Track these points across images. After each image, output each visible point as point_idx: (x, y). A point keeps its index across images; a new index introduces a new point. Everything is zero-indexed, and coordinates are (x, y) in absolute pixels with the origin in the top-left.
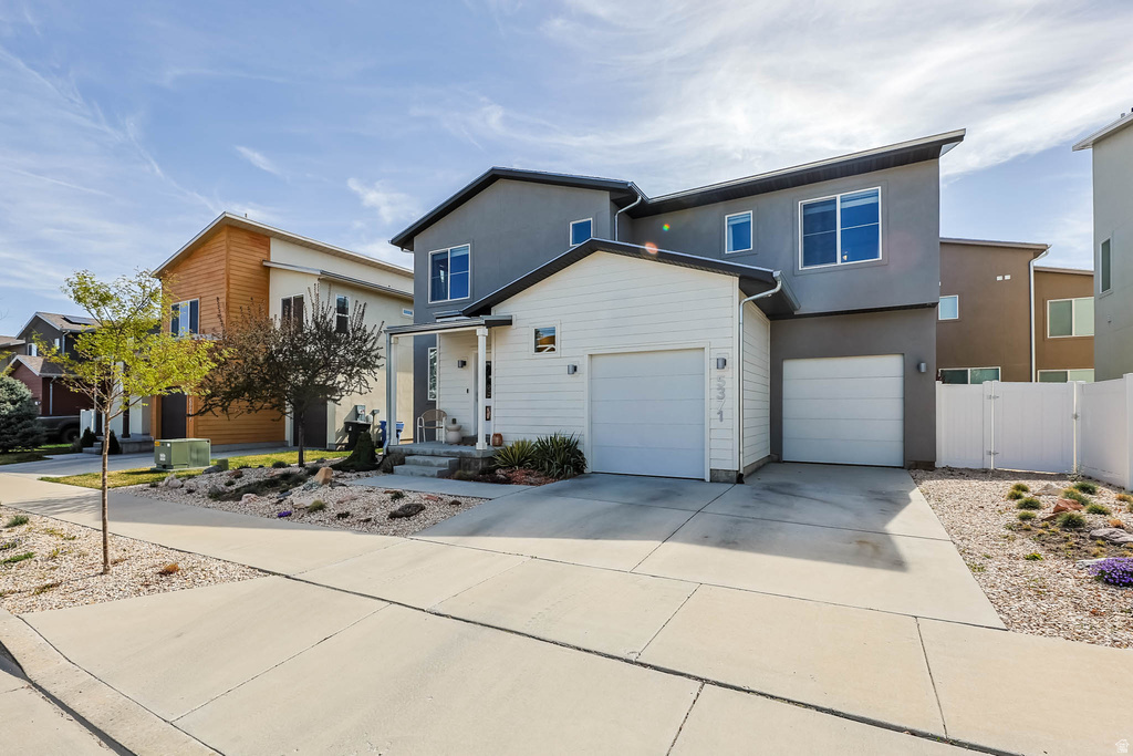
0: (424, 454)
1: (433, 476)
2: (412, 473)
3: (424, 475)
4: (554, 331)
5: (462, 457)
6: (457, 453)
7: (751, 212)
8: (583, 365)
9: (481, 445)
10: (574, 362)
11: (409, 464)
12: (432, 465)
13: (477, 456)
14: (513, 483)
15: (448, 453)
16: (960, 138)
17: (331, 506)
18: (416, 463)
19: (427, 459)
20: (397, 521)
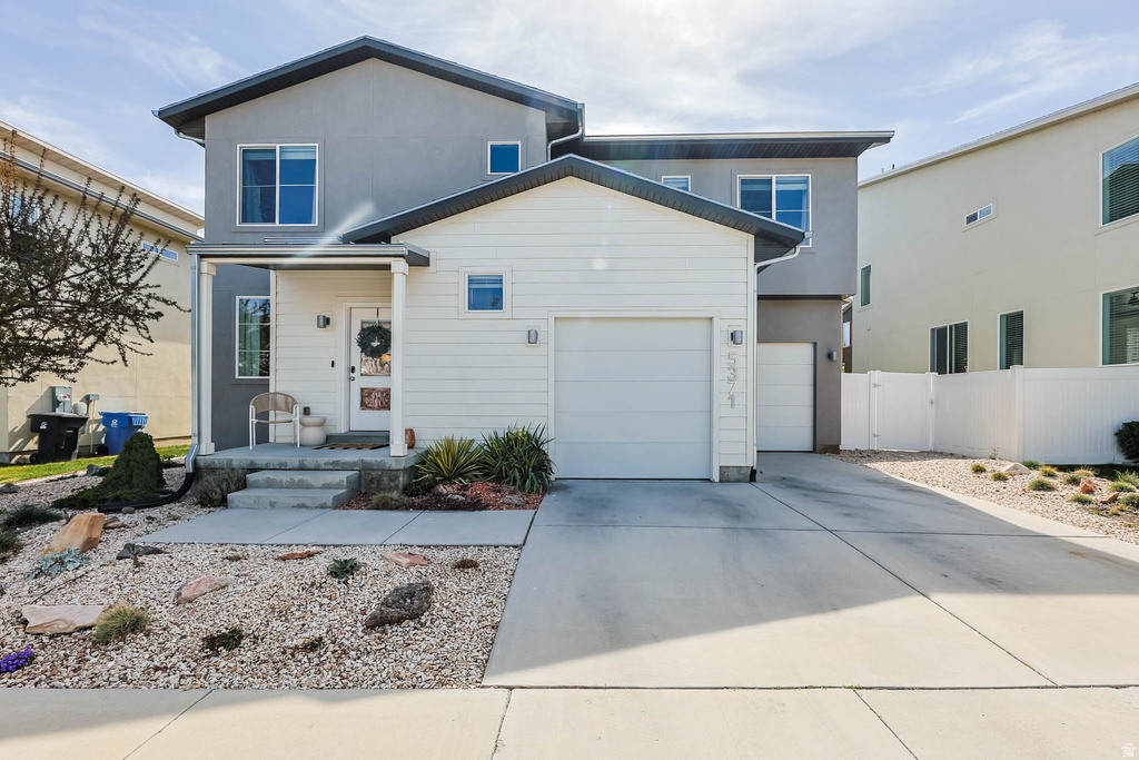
0: (282, 468)
1: (323, 507)
2: (272, 505)
3: (303, 506)
4: (501, 282)
5: (365, 469)
6: (355, 463)
7: (689, 177)
8: (546, 329)
9: (398, 447)
10: (533, 325)
11: (257, 485)
12: (309, 487)
13: (394, 466)
14: (485, 508)
15: (334, 463)
16: (887, 140)
17: (163, 615)
18: (270, 485)
19: (297, 476)
20: (395, 634)
